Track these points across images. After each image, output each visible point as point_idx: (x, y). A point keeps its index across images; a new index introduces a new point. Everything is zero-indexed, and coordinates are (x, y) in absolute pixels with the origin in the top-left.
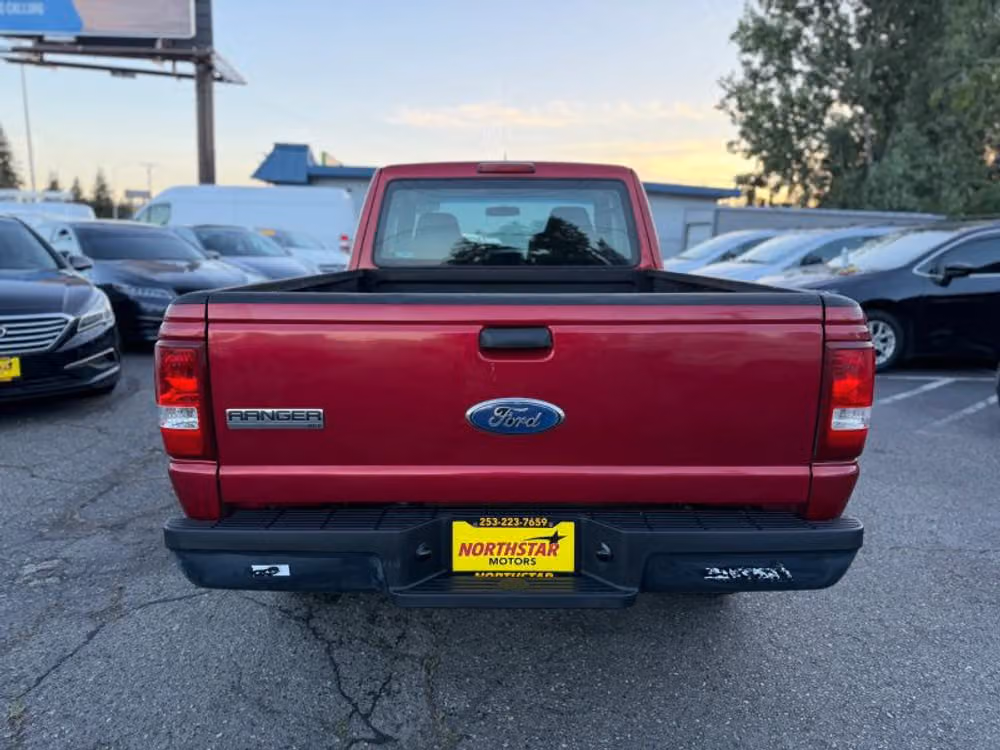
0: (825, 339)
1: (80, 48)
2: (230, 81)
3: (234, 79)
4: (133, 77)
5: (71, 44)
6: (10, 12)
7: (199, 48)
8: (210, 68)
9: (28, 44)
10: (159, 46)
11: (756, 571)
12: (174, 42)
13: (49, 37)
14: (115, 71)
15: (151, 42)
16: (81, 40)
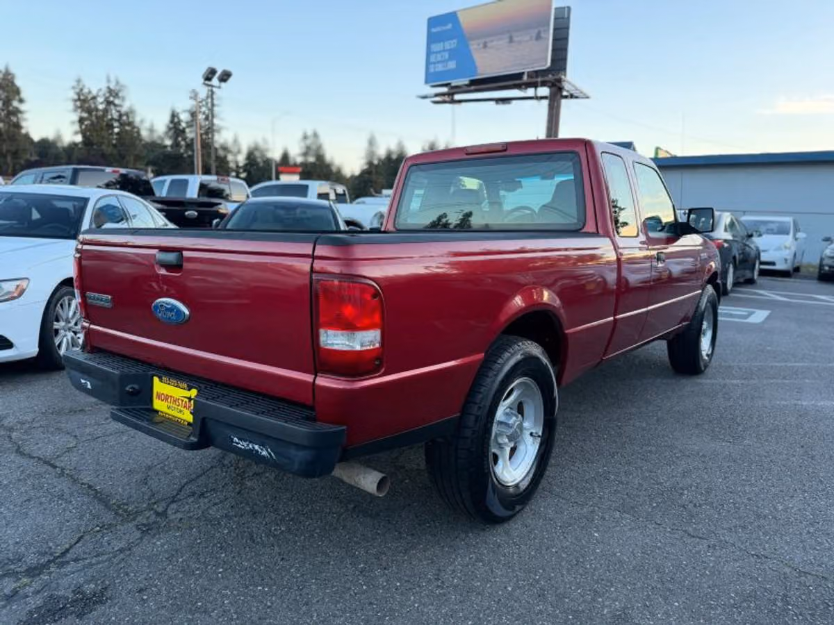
0: (312, 270)
1: (473, 88)
2: (577, 97)
3: (581, 95)
4: (509, 103)
5: (466, 85)
6: (437, 70)
7: (553, 75)
8: (561, 89)
9: (445, 90)
10: (525, 78)
11: (256, 447)
12: (537, 73)
13: (454, 83)
14: (499, 101)
15: (520, 76)
16: (473, 82)
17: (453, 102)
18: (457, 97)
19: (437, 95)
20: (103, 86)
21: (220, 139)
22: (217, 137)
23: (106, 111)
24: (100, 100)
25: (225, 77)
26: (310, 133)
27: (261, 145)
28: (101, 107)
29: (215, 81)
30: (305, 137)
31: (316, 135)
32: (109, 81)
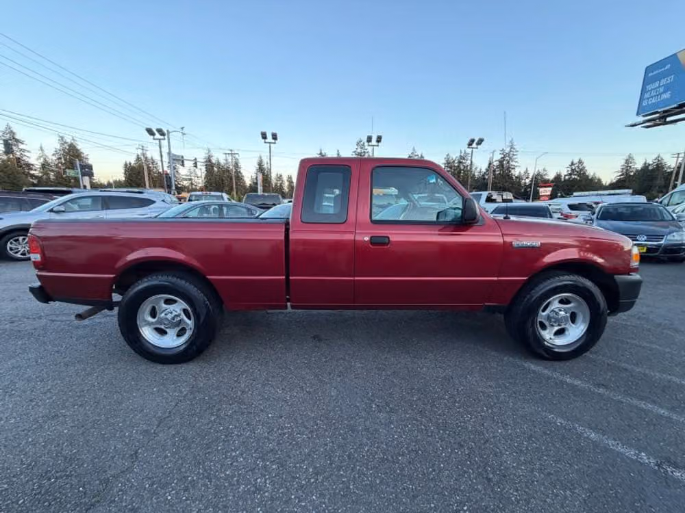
6: (650, 102)
16: (681, 106)
17: (666, 123)
18: (668, 119)
19: (644, 122)
20: (458, 155)
21: (516, 172)
22: (513, 171)
23: (459, 166)
24: (456, 162)
25: (481, 141)
26: (576, 161)
27: (542, 172)
28: (456, 165)
29: (474, 145)
30: (572, 164)
31: (580, 162)
32: (461, 153)
